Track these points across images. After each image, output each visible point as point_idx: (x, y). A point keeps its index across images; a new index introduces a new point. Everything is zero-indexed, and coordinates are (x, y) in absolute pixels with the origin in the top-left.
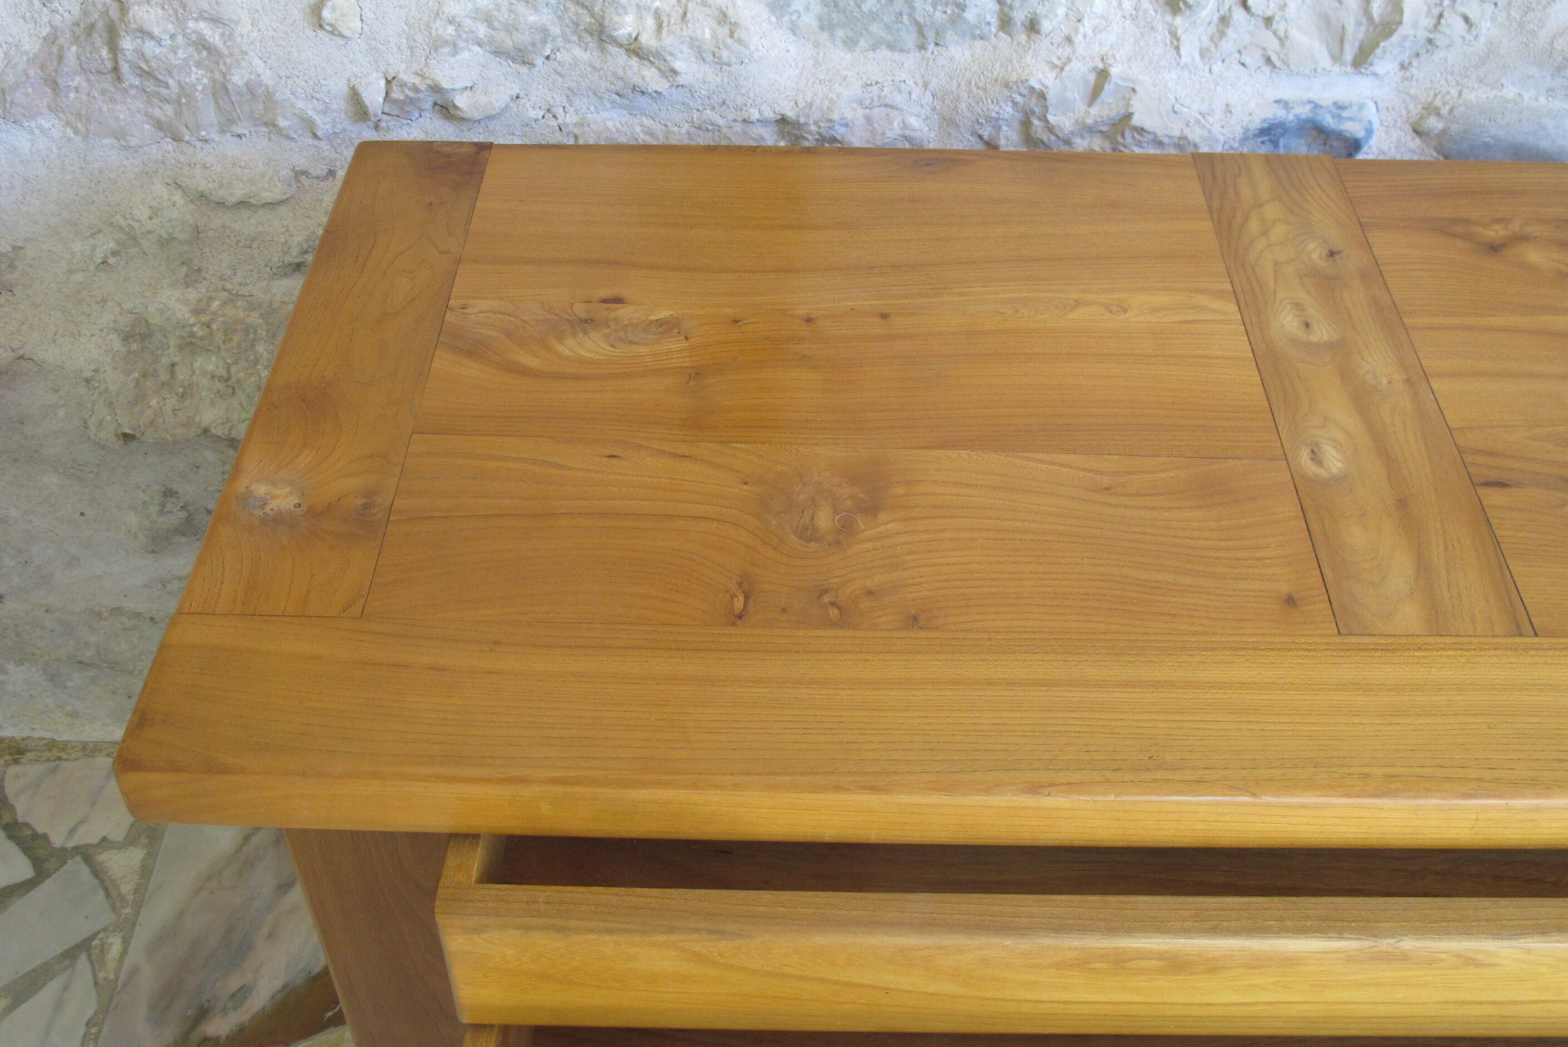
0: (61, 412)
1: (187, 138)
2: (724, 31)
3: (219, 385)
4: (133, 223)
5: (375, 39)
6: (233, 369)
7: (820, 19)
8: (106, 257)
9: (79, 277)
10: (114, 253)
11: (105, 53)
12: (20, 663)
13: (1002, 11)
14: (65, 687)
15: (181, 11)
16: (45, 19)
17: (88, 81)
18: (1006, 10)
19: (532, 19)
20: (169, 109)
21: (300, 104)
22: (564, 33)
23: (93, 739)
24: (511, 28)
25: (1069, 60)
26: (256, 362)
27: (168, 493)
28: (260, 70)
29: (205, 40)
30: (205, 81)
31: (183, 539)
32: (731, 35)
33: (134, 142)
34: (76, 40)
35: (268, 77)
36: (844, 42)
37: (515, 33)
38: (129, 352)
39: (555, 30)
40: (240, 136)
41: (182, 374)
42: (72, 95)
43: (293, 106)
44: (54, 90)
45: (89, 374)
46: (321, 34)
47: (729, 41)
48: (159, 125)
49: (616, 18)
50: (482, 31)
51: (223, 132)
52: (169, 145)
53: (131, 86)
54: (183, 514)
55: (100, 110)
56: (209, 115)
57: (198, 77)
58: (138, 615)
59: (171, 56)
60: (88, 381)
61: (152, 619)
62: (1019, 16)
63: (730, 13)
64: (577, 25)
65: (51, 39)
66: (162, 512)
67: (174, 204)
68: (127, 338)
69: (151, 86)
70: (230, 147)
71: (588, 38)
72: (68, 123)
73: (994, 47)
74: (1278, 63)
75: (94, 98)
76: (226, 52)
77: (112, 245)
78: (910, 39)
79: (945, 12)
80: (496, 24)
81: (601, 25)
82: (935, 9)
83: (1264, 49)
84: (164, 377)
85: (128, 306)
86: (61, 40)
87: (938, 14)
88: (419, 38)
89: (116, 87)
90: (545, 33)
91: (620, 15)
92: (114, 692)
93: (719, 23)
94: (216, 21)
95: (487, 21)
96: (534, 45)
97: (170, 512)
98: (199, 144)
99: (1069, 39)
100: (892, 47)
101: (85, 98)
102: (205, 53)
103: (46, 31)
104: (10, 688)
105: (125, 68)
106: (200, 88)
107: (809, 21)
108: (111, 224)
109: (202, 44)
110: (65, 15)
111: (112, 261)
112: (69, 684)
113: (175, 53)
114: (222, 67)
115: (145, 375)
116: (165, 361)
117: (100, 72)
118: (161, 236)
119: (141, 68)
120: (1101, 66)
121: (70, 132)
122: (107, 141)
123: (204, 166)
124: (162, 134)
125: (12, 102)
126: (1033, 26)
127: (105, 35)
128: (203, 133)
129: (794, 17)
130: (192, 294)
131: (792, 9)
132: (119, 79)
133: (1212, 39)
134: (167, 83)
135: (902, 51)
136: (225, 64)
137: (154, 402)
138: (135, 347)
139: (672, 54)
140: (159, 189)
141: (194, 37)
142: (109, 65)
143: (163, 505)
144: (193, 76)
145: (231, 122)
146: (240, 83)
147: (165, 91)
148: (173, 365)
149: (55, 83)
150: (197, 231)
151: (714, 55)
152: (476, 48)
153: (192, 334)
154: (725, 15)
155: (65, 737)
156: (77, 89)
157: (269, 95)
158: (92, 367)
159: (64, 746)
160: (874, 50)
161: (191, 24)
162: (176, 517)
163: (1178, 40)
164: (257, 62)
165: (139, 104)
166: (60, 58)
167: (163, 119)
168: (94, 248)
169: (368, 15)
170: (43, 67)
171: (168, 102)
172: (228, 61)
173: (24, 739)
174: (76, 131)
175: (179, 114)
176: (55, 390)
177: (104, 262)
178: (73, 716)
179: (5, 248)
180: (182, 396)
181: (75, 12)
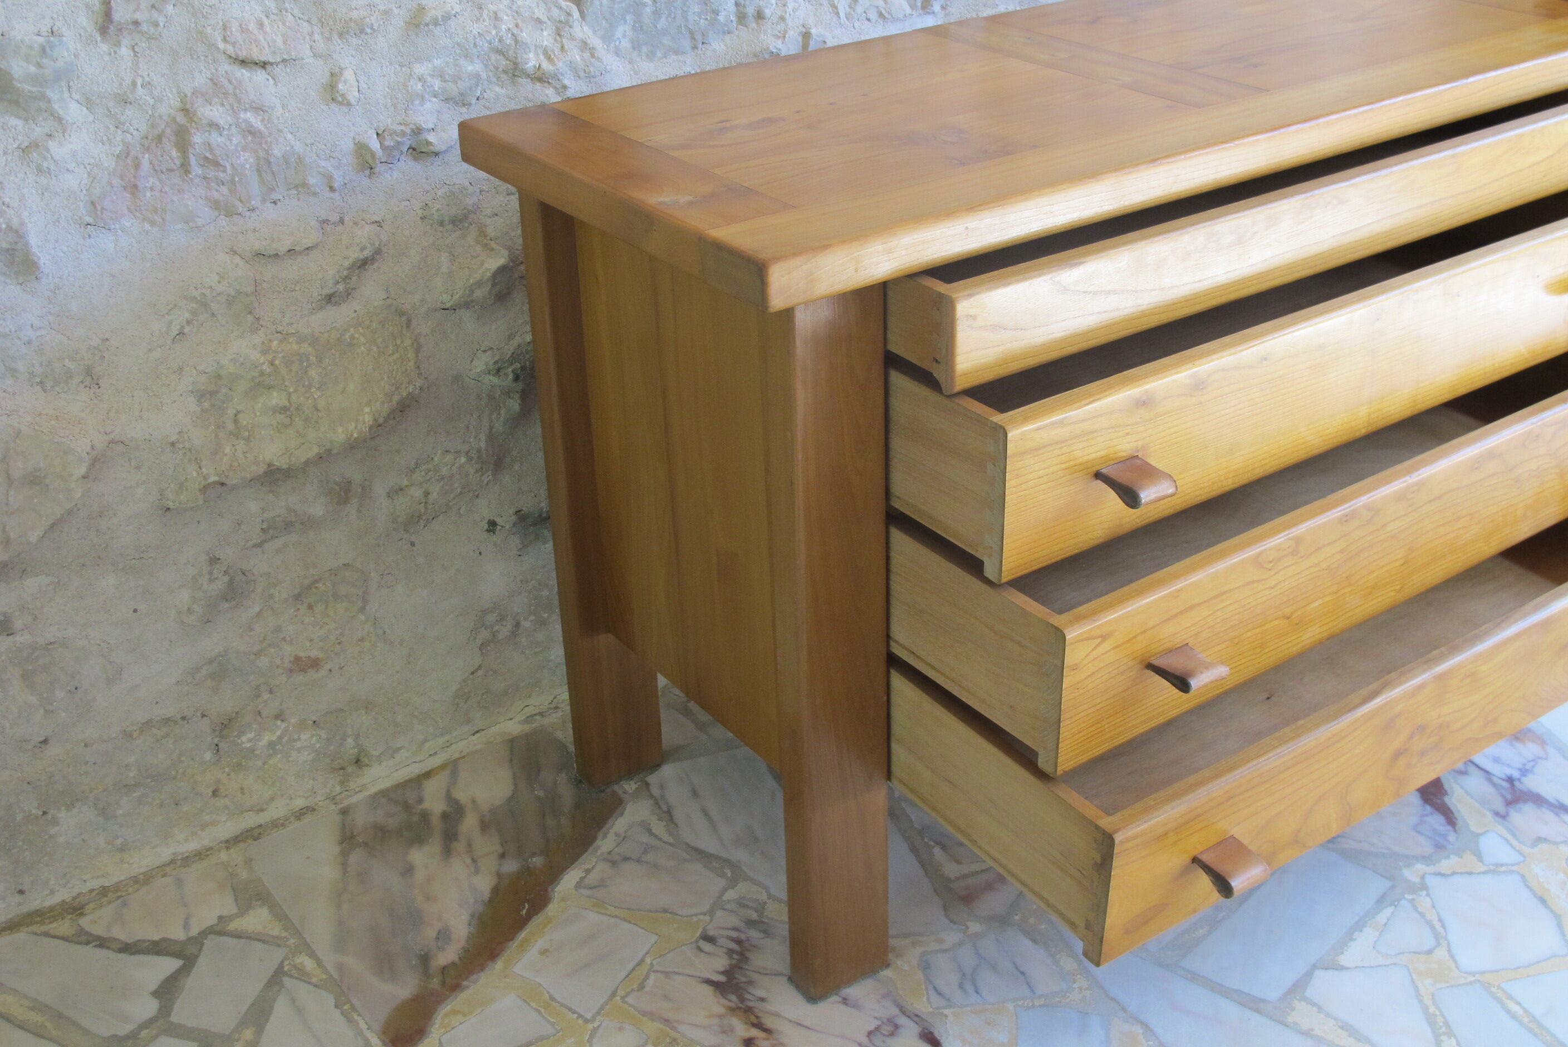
0: (139, 492)
1: (240, 210)
2: (587, 55)
3: (280, 418)
4: (204, 291)
5: (369, 103)
6: (294, 397)
7: (632, 42)
8: (182, 327)
9: (158, 354)
10: (189, 322)
11: (174, 153)
12: (70, 807)
13: (737, 10)
14: (116, 817)
15: (236, 105)
16: (118, 139)
17: (160, 180)
18: (741, 9)
19: (470, 68)
20: (224, 190)
21: (323, 163)
22: (488, 77)
23: (142, 870)
24: (456, 79)
25: (785, 31)
26: (310, 386)
27: (214, 560)
28: (293, 142)
29: (252, 126)
30: (251, 160)
31: (226, 605)
32: (593, 56)
33: (200, 222)
34: (148, 149)
35: (299, 148)
36: (647, 56)
37: (459, 82)
38: (202, 410)
39: (484, 76)
40: (275, 203)
41: (244, 420)
42: (148, 194)
43: (318, 166)
44: (132, 194)
45: (174, 438)
46: (333, 106)
47: (593, 60)
48: (216, 205)
49: (525, 56)
50: (437, 84)
51: (264, 200)
52: (223, 221)
53: (197, 176)
54: (226, 579)
55: (172, 201)
56: (256, 188)
57: (246, 159)
58: (167, 721)
59: (228, 143)
60: (173, 444)
61: (184, 718)
62: (750, 10)
63: (589, 41)
64: (497, 68)
65: (124, 156)
66: (211, 580)
67: (237, 265)
68: (201, 396)
69: (212, 173)
70: (269, 212)
71: (504, 77)
72: (146, 220)
73: (738, 36)
74: (886, 15)
75: (166, 193)
76: (267, 134)
77: (187, 315)
78: (686, 43)
79: (706, 19)
80: (447, 77)
81: (516, 64)
82: (700, 18)
83: (877, 7)
84: (230, 426)
85: (201, 368)
86: (133, 153)
87: (702, 21)
88: (400, 96)
89: (183, 180)
90: (478, 76)
91: (526, 53)
93: (582, 51)
94: (259, 109)
95: (441, 76)
96: (470, 89)
97: (217, 578)
98: (248, 214)
99: (782, 18)
100: (676, 52)
101: (157, 194)
102: (250, 138)
103: (118, 150)
104: (62, 839)
105: (193, 160)
106: (248, 166)
107: (625, 44)
108: (185, 297)
109: (251, 131)
110: (135, 133)
111: (186, 329)
112: (119, 812)
113: (231, 140)
114: (264, 146)
115: (217, 426)
116: (231, 412)
117: (171, 170)
118: (229, 295)
119: (206, 158)
120: (804, 30)
121: (147, 226)
122: (179, 226)
123: (254, 230)
124: (217, 214)
125: (103, 209)
126: (760, 16)
127: (173, 139)
128: (253, 203)
129: (617, 43)
130: (258, 339)
131: (616, 37)
132: (187, 172)
133: (850, 7)
134: (225, 167)
135: (683, 53)
136: (266, 143)
137: (227, 450)
138: (207, 406)
139: (562, 74)
140: (222, 257)
141: (243, 126)
142: (178, 163)
143: (211, 573)
144: (242, 158)
145: (272, 190)
146: (279, 155)
147: (221, 175)
148: (237, 414)
149: (135, 186)
150: (256, 283)
151: (585, 71)
152: (434, 100)
153: (262, 374)
154: (585, 43)
155: (115, 879)
156: (152, 189)
157: (300, 160)
158: (177, 430)
159: (117, 888)
160: (666, 57)
161: (242, 115)
162: (221, 583)
163: (836, 8)
164: (289, 136)
165: (201, 191)
166: (137, 166)
167: (221, 198)
168: (171, 322)
169: (363, 85)
170: (122, 177)
171: (223, 184)
172: (269, 140)
173: (74, 898)
174: (153, 223)
175: (233, 191)
176: (138, 468)
177: (181, 333)
178: (123, 849)
179: (96, 342)
180: (248, 440)
181: (143, 128)
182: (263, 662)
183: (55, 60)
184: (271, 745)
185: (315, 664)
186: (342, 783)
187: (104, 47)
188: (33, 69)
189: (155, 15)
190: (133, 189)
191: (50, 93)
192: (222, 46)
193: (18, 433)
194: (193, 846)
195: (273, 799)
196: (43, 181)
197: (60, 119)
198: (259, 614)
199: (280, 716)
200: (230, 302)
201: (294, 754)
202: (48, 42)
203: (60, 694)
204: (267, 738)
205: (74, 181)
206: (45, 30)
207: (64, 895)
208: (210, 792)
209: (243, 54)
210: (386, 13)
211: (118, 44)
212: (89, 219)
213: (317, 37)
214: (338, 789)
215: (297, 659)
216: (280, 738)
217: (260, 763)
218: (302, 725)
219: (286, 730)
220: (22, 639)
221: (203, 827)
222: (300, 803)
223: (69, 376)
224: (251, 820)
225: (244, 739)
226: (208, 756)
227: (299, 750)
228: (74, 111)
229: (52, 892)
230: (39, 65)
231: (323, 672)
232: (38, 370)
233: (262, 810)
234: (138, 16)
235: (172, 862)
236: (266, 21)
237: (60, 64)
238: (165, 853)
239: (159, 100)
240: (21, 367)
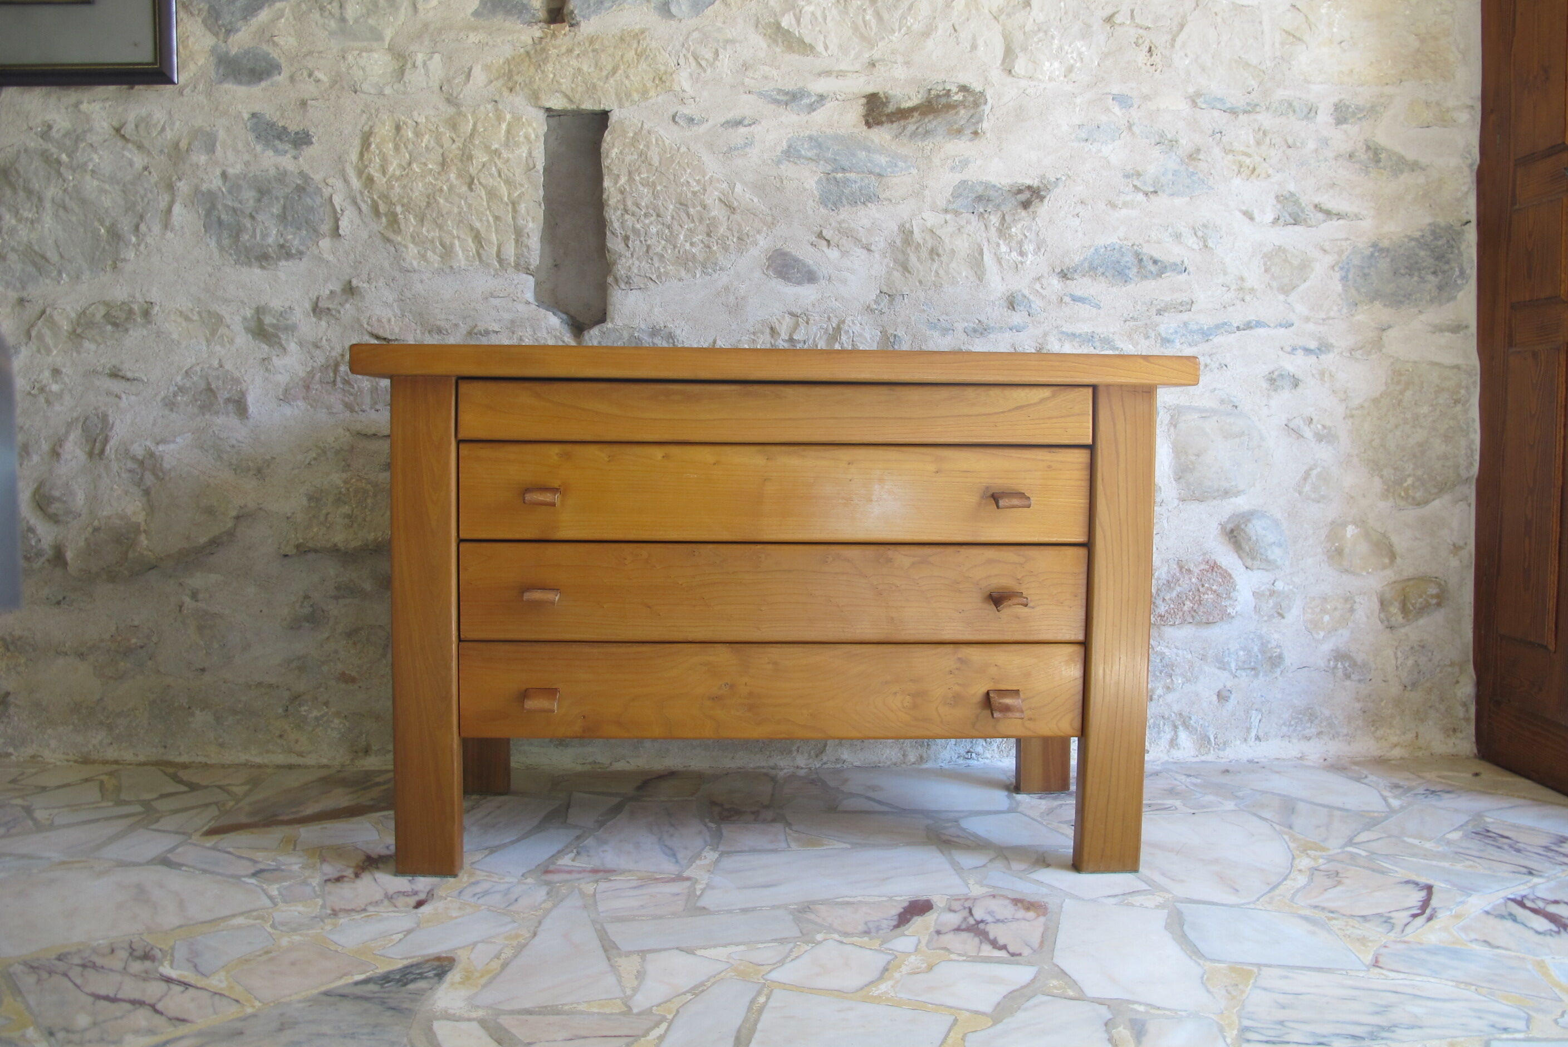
0: (270, 541)
1: (356, 410)
3: (347, 521)
4: (326, 445)
6: (355, 511)
8: (311, 461)
9: (296, 472)
10: (315, 459)
11: (332, 375)
12: (202, 710)
14: (224, 726)
16: (310, 364)
17: (322, 387)
20: (352, 398)
26: (366, 507)
27: (306, 597)
30: (369, 386)
31: (307, 625)
33: (334, 411)
34: (321, 371)
38: (309, 506)
40: (378, 411)
41: (330, 518)
42: (315, 392)
44: (307, 390)
45: (289, 515)
48: (346, 405)
51: (371, 408)
52: (348, 414)
53: (339, 388)
54: (311, 609)
55: (324, 397)
56: (367, 400)
57: (366, 385)
58: (271, 686)
60: (288, 518)
61: (278, 687)
65: (312, 371)
66: (301, 606)
67: (346, 436)
68: (310, 498)
69: (347, 388)
70: (373, 415)
72: (309, 404)
75: (323, 393)
77: (314, 455)
84: (322, 518)
85: (315, 483)
86: (315, 372)
89: (332, 389)
92: (247, 728)
97: (305, 607)
98: (361, 413)
101: (318, 393)
103: (308, 369)
104: (193, 726)
105: (338, 379)
106: (366, 389)
108: (316, 446)
110: (318, 362)
111: (313, 462)
112: (226, 723)
115: (314, 516)
116: (324, 512)
117: (328, 383)
118: (337, 450)
119: (345, 379)
121: (309, 407)
122: (324, 411)
123: (361, 421)
124: (345, 409)
125: (290, 394)
127: (333, 368)
128: (364, 407)
130: (344, 475)
132: (335, 385)
134: (354, 386)
137: (315, 530)
138: (312, 504)
140: (340, 430)
142: (332, 379)
143: (302, 603)
144: (364, 384)
145: (376, 403)
147: (352, 390)
148: (327, 514)
149: (309, 387)
150: (352, 447)
153: (340, 493)
155: (213, 762)
158: (292, 512)
159: (212, 766)
162: (307, 610)
165: (340, 396)
166: (313, 378)
167: (349, 402)
168: (306, 457)
170: (304, 382)
171: (352, 395)
174: (312, 406)
175: (355, 399)
176: (271, 527)
177: (309, 464)
178: (222, 745)
179: (268, 457)
180: (328, 528)
181: (323, 361)
182: (325, 668)
183: (287, 320)
184: (317, 718)
185: (353, 680)
186: (352, 760)
187: (314, 320)
188: (275, 321)
189: (339, 307)
190: (307, 388)
191: (280, 334)
192: (366, 326)
193: (208, 486)
194: (258, 760)
195: (310, 753)
196: (267, 375)
197: (285, 349)
198: (328, 638)
199: (326, 704)
200: (337, 452)
201: (329, 730)
202: (286, 311)
203: (216, 646)
204: (315, 713)
205: (283, 379)
206: (287, 305)
207: (184, 759)
208: (278, 733)
209: (375, 332)
210: (456, 325)
211: (320, 319)
212: (281, 397)
213: (418, 332)
214: (348, 762)
215: (343, 674)
216: (322, 716)
217: (310, 729)
218: (337, 714)
219: (326, 713)
220: (201, 605)
221: (268, 752)
222: (324, 761)
223: (249, 469)
224: (294, 760)
225: (303, 709)
226: (280, 711)
227: (332, 729)
228: (293, 347)
229: (180, 754)
230: (278, 320)
231: (356, 687)
232: (234, 461)
233: (303, 756)
234: (330, 306)
235: (245, 765)
236: (393, 319)
237: (290, 322)
238: (243, 757)
239: (332, 349)
240: (225, 456)
